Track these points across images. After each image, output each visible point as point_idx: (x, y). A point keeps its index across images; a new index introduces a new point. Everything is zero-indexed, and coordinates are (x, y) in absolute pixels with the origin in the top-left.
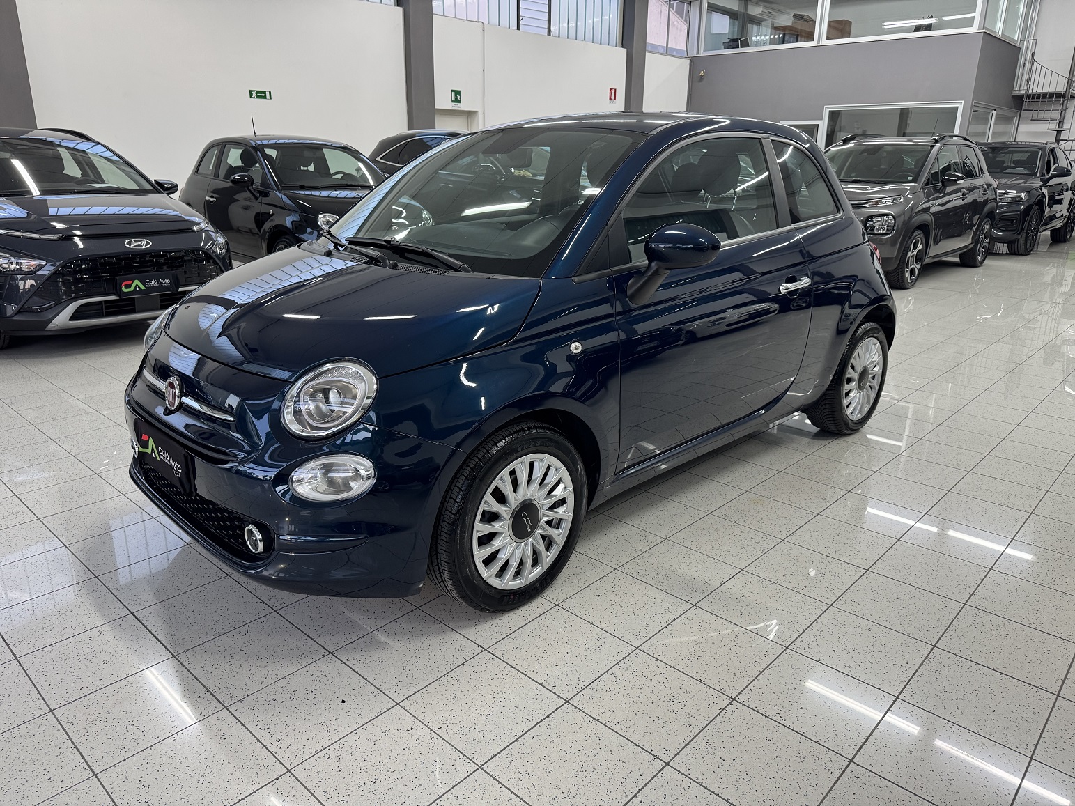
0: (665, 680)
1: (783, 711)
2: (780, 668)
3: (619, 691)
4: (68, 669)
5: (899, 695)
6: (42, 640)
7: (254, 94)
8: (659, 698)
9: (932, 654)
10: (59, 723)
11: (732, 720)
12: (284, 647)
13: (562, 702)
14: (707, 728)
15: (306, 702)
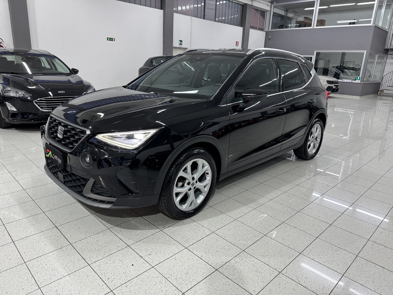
0: (254, 263)
1: (299, 278)
2: (298, 261)
3: (236, 267)
4: (32, 247)
5: (344, 274)
6: (23, 235)
7: (109, 39)
8: (252, 270)
9: (356, 259)
10: (28, 267)
11: (279, 281)
12: (111, 243)
14: (270, 283)
15: (119, 264)
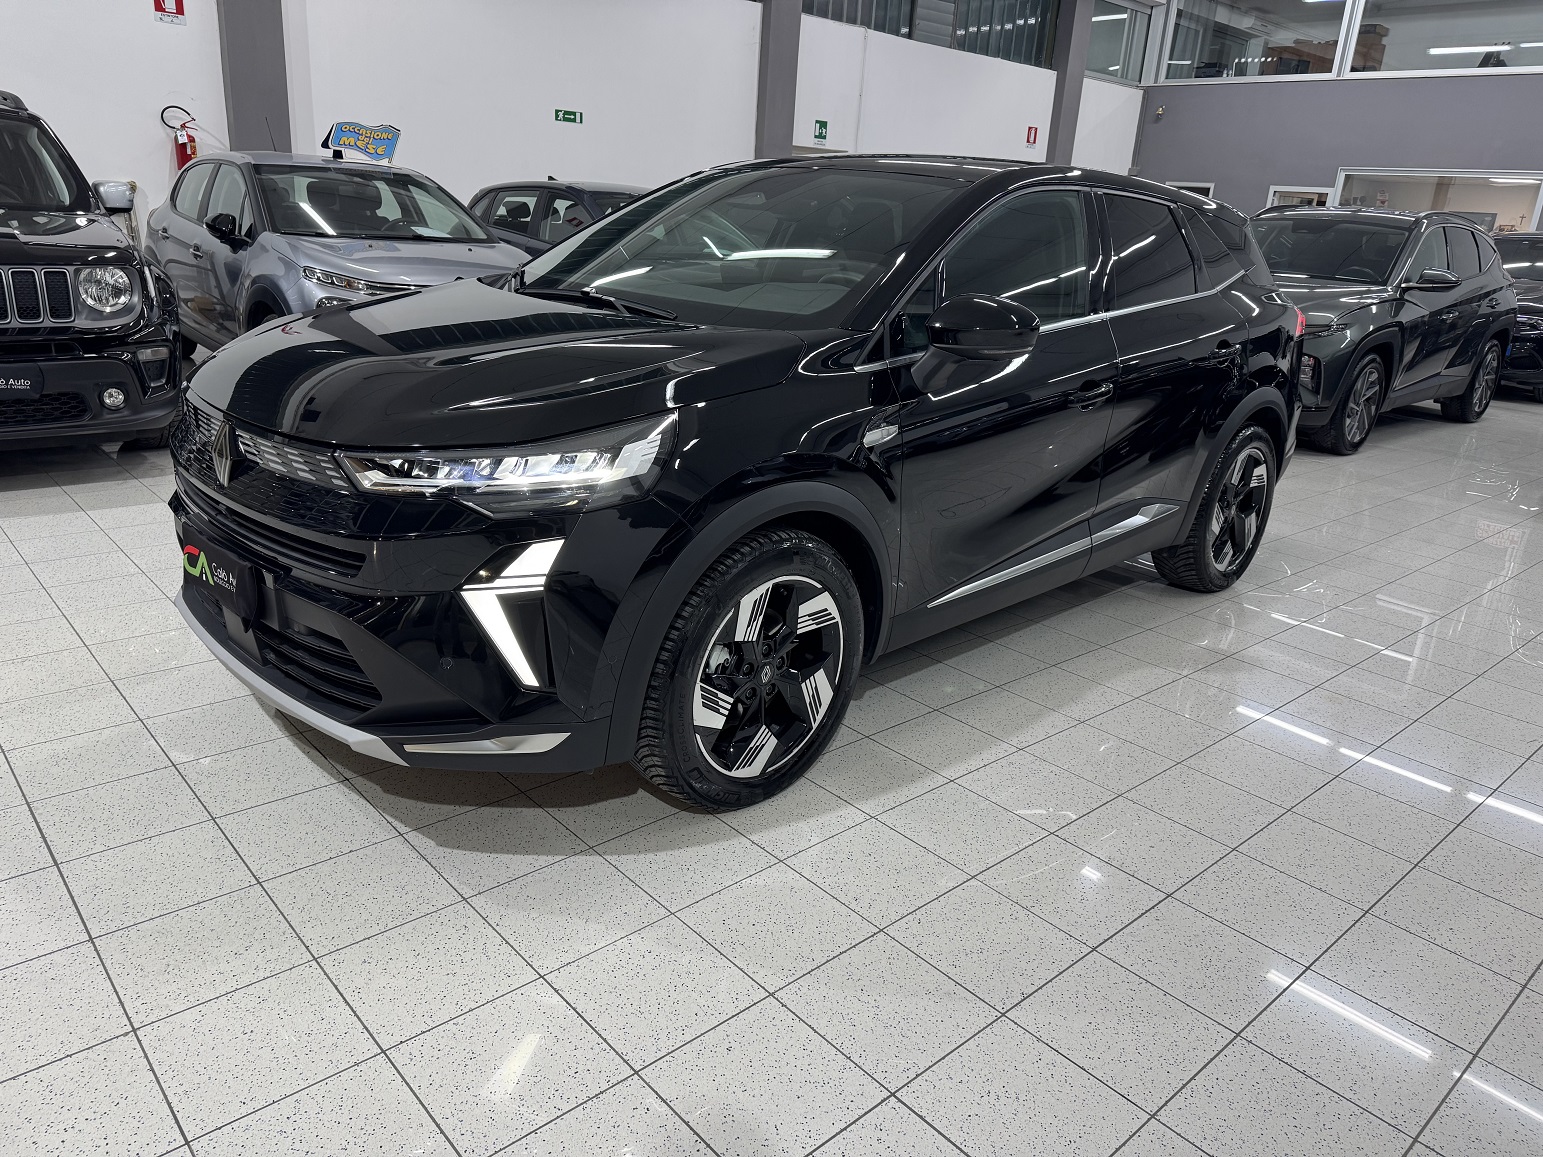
7: (561, 115)
13: (1164, 896)
